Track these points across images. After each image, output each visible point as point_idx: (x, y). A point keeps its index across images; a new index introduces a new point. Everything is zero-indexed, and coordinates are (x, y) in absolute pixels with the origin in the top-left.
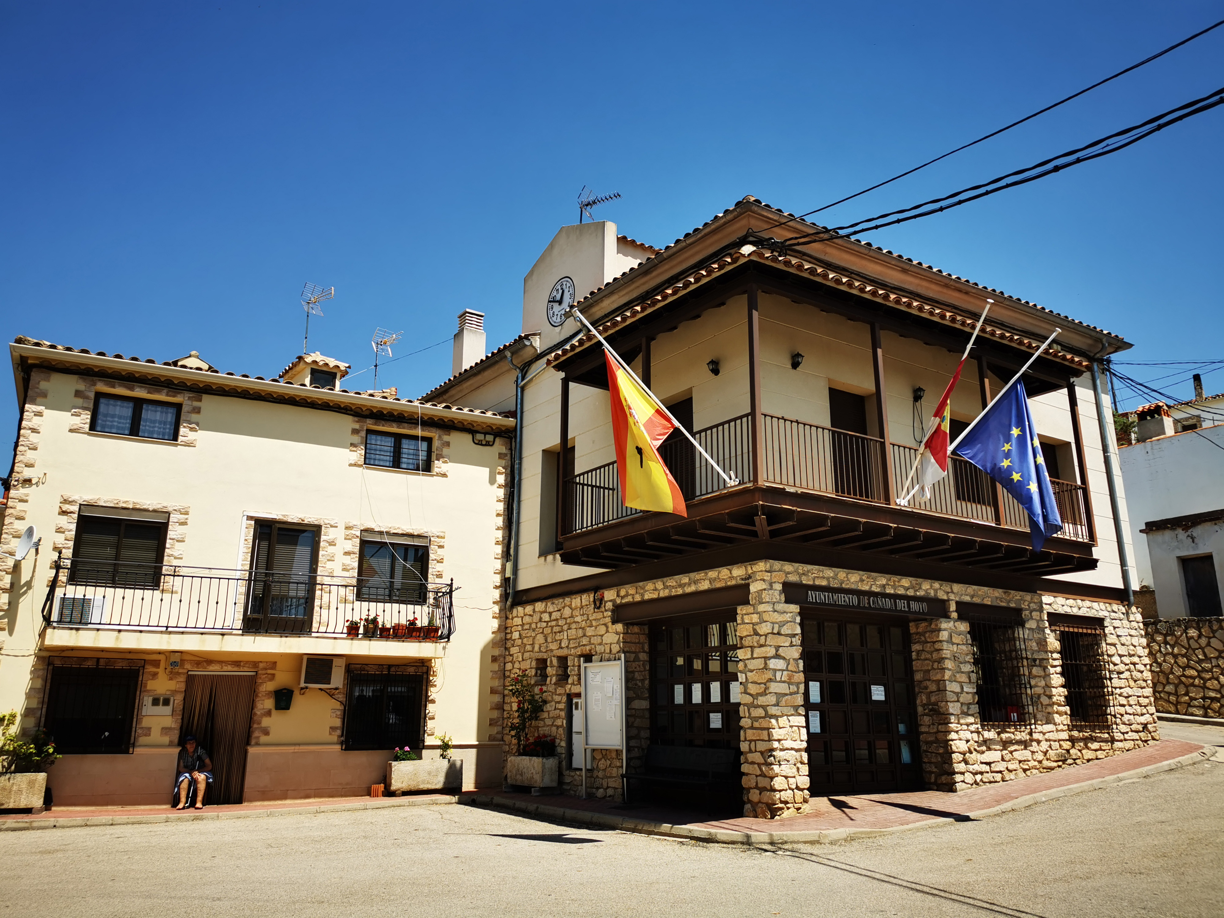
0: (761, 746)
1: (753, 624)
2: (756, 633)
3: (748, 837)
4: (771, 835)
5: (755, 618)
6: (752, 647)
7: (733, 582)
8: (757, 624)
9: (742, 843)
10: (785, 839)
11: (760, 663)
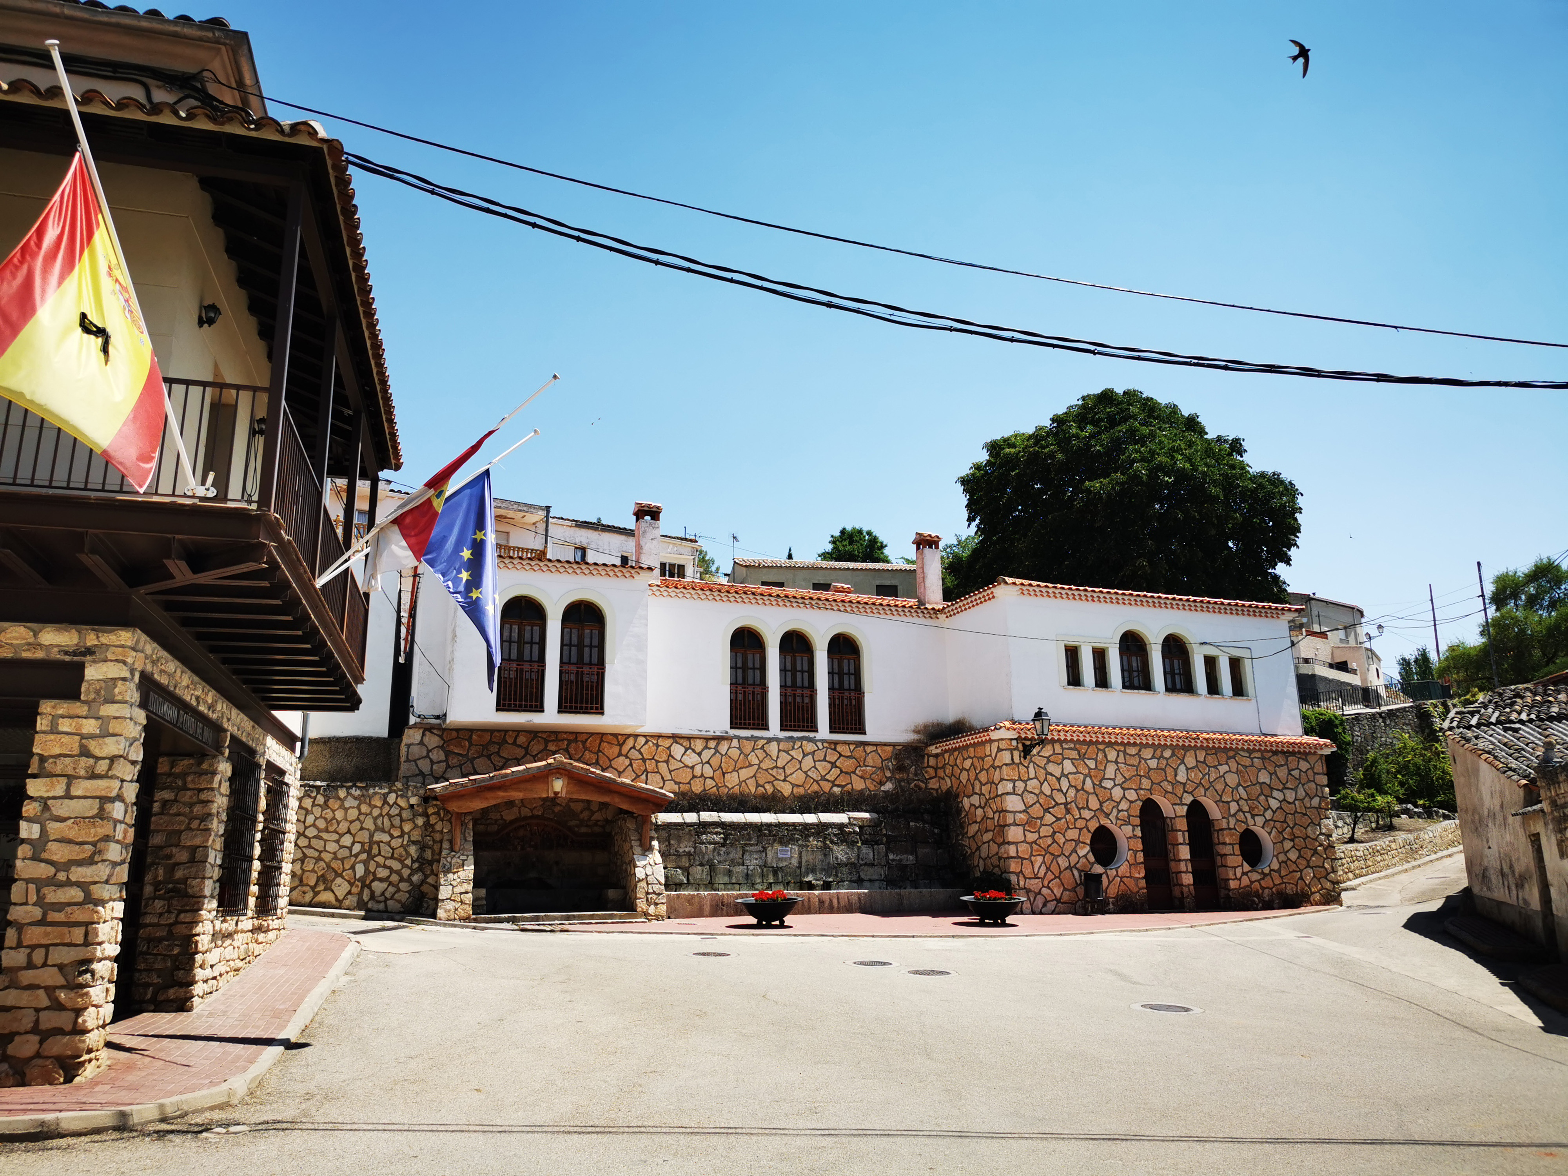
0: (61, 956)
1: (83, 737)
2: (85, 752)
3: (123, 1115)
4: (161, 1106)
5: (90, 726)
6: (71, 779)
7: (40, 655)
8: (92, 737)
9: (116, 1129)
10: (186, 1108)
11: (90, 808)
